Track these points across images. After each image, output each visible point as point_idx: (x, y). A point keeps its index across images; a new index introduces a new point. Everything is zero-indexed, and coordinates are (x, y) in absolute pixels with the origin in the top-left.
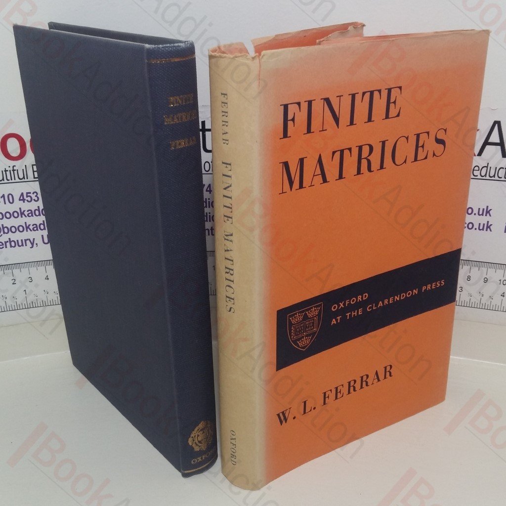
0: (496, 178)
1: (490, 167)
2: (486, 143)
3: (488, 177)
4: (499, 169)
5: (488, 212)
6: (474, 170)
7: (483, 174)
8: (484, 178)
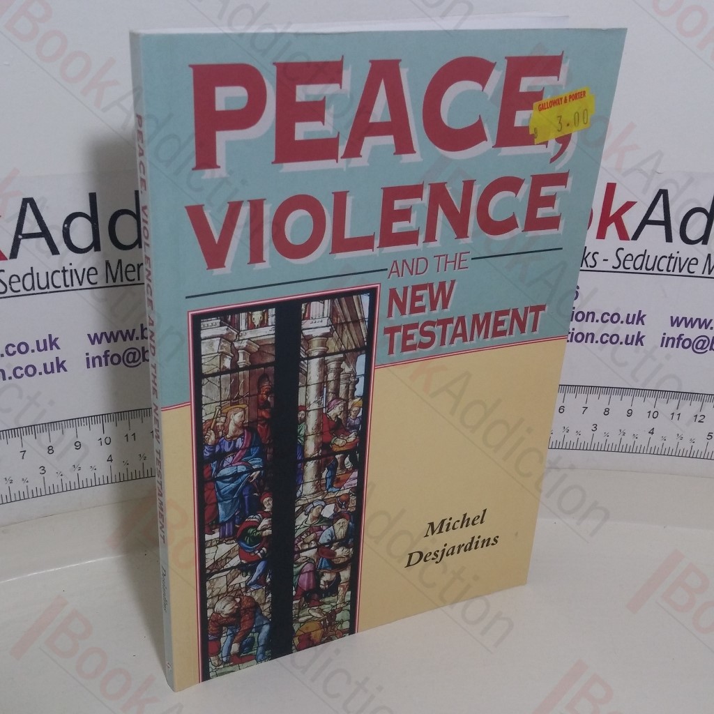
0: (656, 271)
1: (649, 256)
2: (646, 221)
3: (644, 270)
4: (661, 259)
5: (640, 318)
6: (625, 260)
7: (638, 266)
8: (639, 271)
